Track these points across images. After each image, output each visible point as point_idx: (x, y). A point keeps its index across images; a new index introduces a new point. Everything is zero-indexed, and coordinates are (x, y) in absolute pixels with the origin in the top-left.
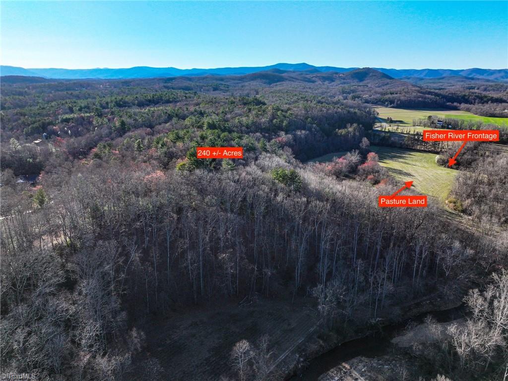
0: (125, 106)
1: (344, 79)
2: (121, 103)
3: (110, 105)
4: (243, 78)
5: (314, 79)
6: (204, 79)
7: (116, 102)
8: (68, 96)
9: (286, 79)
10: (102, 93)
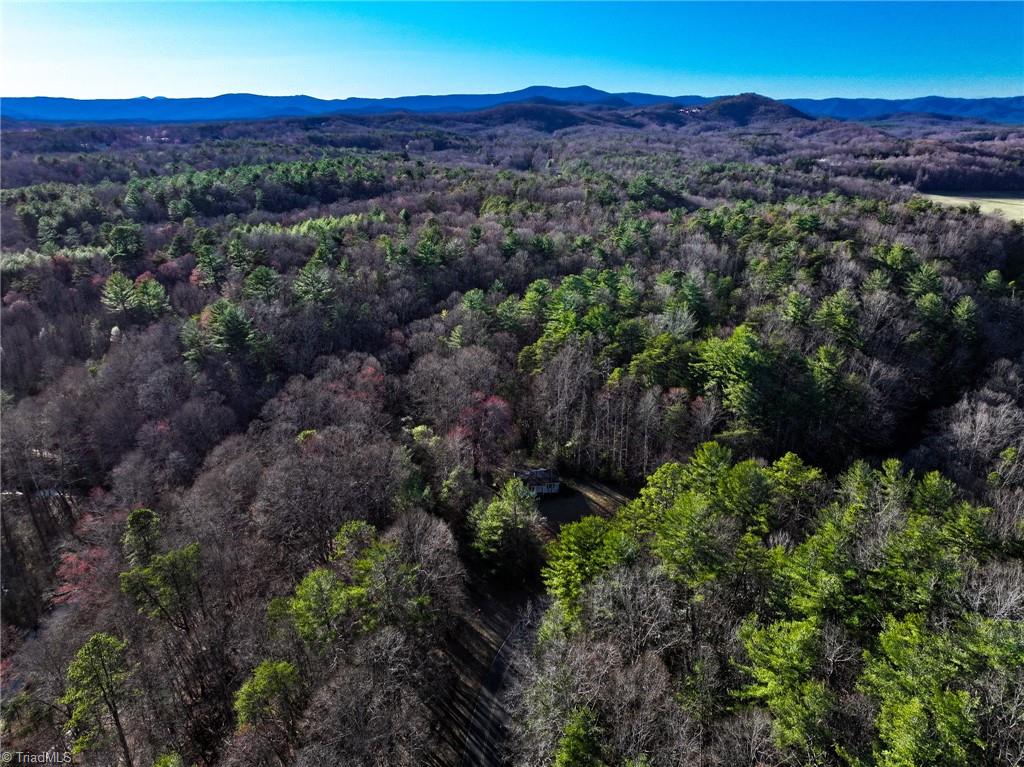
0: (224, 211)
1: (705, 119)
2: (209, 198)
3: (171, 205)
4: (485, 118)
5: (638, 118)
6: (394, 120)
7: (192, 196)
8: (42, 168)
9: (583, 120)
10: (147, 158)
